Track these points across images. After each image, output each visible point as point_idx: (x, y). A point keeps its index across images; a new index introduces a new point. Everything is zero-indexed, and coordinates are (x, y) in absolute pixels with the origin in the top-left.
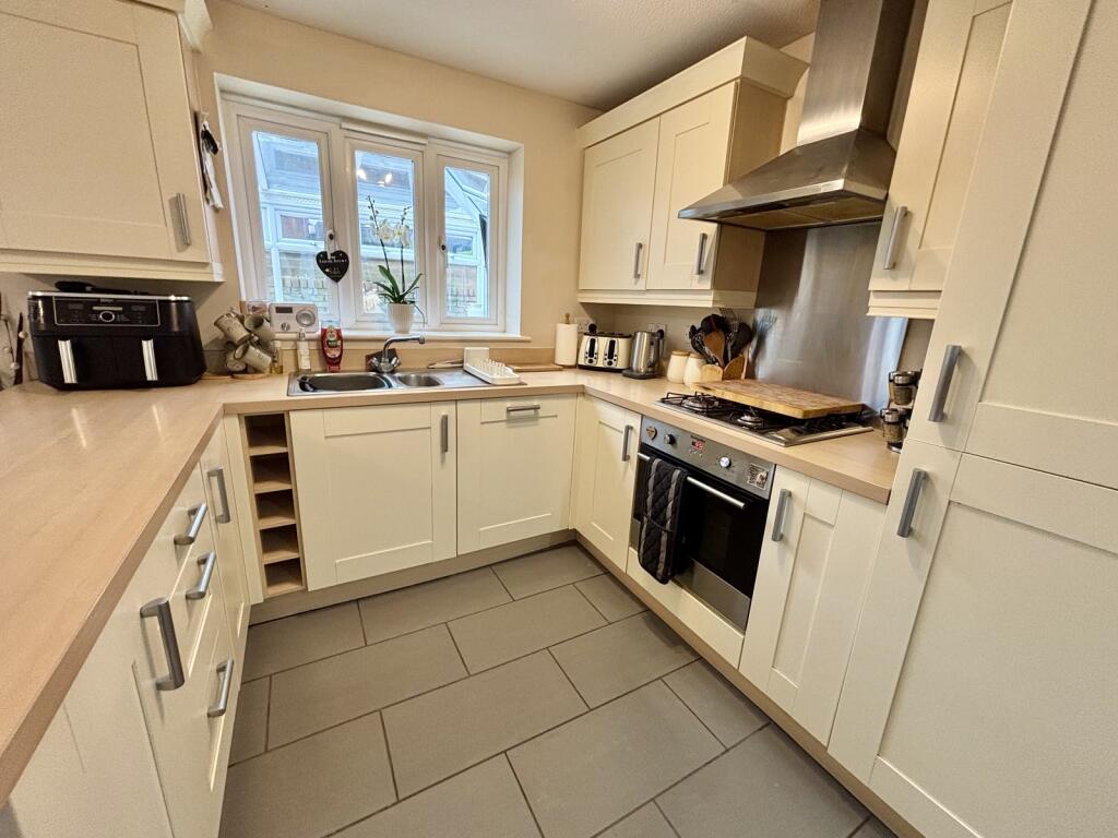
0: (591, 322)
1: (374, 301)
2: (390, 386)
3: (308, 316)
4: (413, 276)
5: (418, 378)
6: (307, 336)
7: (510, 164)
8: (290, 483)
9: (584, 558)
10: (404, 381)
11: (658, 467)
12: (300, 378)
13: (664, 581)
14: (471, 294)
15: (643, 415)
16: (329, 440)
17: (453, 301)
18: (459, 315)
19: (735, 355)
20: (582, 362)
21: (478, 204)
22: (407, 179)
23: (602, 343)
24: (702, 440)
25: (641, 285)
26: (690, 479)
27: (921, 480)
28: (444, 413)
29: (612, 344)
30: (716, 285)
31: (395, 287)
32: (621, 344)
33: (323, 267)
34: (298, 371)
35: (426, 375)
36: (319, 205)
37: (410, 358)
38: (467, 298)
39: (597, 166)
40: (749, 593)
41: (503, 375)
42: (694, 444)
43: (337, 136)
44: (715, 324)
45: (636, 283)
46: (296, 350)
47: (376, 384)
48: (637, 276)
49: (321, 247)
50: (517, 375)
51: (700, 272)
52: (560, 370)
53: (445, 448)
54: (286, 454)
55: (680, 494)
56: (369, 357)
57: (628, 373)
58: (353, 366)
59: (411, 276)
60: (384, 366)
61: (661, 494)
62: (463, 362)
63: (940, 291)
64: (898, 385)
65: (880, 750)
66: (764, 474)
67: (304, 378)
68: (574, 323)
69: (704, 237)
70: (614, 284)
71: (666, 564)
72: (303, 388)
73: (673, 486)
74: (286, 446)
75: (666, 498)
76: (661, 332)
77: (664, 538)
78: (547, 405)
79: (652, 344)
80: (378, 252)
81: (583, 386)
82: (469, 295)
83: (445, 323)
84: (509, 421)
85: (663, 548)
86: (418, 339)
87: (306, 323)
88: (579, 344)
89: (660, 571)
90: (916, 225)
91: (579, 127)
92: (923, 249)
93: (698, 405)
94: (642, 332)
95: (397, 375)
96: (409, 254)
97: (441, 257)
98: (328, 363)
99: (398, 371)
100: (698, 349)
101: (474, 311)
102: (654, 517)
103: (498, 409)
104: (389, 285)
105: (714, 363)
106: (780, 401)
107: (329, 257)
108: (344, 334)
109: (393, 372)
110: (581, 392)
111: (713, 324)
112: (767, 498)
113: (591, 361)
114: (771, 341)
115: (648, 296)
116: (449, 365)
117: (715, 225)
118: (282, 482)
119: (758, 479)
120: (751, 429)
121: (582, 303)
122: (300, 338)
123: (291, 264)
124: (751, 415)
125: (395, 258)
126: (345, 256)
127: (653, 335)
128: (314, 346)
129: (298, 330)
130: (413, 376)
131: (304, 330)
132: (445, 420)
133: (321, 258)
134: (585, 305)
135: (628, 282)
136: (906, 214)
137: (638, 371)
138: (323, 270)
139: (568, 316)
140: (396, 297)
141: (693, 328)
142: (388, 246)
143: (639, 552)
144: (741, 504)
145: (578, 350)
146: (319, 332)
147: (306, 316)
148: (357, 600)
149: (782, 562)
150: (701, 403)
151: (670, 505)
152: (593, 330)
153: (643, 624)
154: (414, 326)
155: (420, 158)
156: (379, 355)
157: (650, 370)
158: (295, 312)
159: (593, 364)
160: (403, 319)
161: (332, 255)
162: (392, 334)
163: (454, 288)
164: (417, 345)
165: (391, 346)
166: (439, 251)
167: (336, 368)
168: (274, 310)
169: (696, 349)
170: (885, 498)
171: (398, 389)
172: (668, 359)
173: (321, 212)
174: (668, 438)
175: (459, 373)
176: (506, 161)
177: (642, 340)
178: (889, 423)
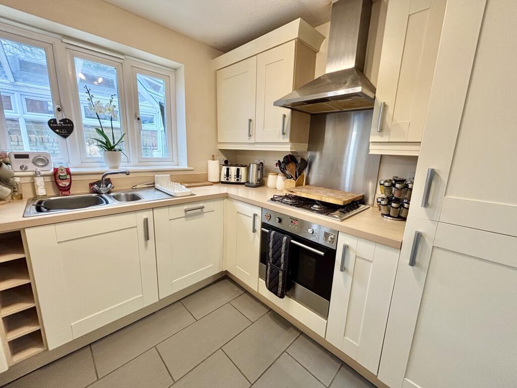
0: (225, 159)
1: (95, 150)
2: (107, 203)
3: (43, 160)
4: (120, 136)
5: (127, 196)
6: (42, 173)
7: (175, 76)
8: (29, 279)
9: (232, 285)
10: (117, 198)
11: (274, 236)
12: (36, 203)
13: (282, 297)
14: (154, 145)
15: (262, 208)
16: (60, 244)
17: (144, 149)
18: (148, 157)
19: (300, 174)
20: (223, 179)
21: (156, 99)
22: (113, 83)
23: (233, 170)
24: (297, 220)
25: (252, 140)
26: (292, 241)
27: (419, 237)
28: (145, 217)
29: (238, 170)
30: (292, 140)
31: (108, 141)
32: (243, 170)
33: (54, 129)
34: (36, 196)
35: (131, 193)
36: (49, 93)
37: (121, 184)
38: (152, 148)
39: (224, 79)
40: (329, 299)
41: (180, 190)
42: (292, 222)
43: (60, 47)
44: (290, 159)
45: (249, 139)
46: (33, 184)
47: (97, 202)
48: (250, 136)
49: (52, 116)
50: (189, 190)
51: (284, 134)
52: (212, 185)
53: (147, 238)
54: (24, 259)
55: (288, 250)
56: (91, 185)
57: (247, 184)
58: (80, 190)
59: (118, 135)
60: (103, 189)
61: (277, 250)
62: (154, 184)
63: (420, 142)
64: (386, 186)
65: (405, 374)
66: (332, 237)
67: (40, 203)
68: (216, 160)
69: (284, 116)
70: (237, 140)
71: (283, 288)
72: (39, 210)
73: (284, 245)
74: (24, 253)
75: (280, 252)
76: (261, 163)
77: (281, 274)
78: (208, 206)
79: (259, 169)
80: (96, 122)
81: (227, 193)
82: (153, 146)
83: (141, 162)
84: (186, 217)
85: (280, 279)
86: (125, 172)
87: (40, 164)
88: (220, 170)
89: (279, 292)
90: (390, 111)
91: (213, 59)
92: (394, 122)
93: (289, 201)
94: (253, 164)
95: (112, 194)
96: (116, 124)
97: (138, 124)
98: (60, 190)
99: (113, 192)
100: (283, 171)
101: (156, 154)
102: (273, 263)
103: (179, 211)
104: (104, 140)
105: (291, 178)
106: (329, 197)
107: (58, 122)
108: (72, 170)
109: (109, 193)
110: (226, 196)
111: (289, 159)
112: (335, 249)
113: (228, 179)
114: (315, 166)
115: (256, 146)
116: (146, 186)
117: (289, 110)
118: (22, 279)
119: (329, 239)
120: (318, 212)
121: (220, 150)
122: (36, 174)
123: (35, 128)
124: (318, 205)
125: (107, 126)
126: (71, 122)
127: (259, 165)
128: (48, 179)
129: (35, 170)
130: (123, 194)
131: (39, 169)
132: (146, 221)
133: (52, 124)
134: (221, 150)
135: (246, 139)
136: (385, 106)
137: (252, 184)
138: (54, 130)
139: (213, 156)
140: (109, 147)
141: (279, 161)
142: (102, 119)
143: (266, 281)
144: (322, 253)
145: (220, 174)
146: (52, 170)
147: (42, 160)
148: (90, 344)
149: (345, 281)
150: (291, 199)
151: (283, 255)
152: (226, 163)
153: (269, 318)
154: (122, 164)
155: (120, 67)
156: (98, 183)
157: (258, 182)
158: (31, 158)
159: (229, 181)
160: (114, 160)
161: (60, 121)
162: (107, 169)
163: (144, 142)
164: (125, 175)
165: (107, 177)
166: (135, 121)
167: (67, 193)
168: (13, 157)
169: (282, 171)
170: (399, 246)
171: (113, 204)
172: (267, 177)
173: (50, 97)
174: (278, 219)
175: (153, 190)
176: (173, 74)
177: (253, 168)
178: (383, 205)
